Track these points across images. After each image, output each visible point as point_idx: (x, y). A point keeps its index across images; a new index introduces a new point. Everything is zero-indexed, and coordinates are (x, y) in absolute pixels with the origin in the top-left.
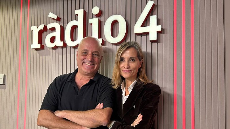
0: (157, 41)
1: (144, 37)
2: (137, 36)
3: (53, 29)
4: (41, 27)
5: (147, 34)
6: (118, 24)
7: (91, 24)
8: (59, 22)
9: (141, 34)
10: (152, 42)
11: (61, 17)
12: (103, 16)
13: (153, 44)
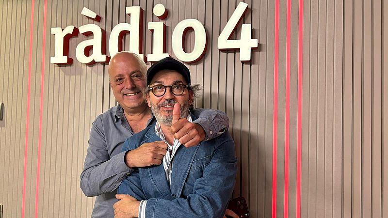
0: (250, 62)
1: (231, 55)
2: (221, 52)
3: (89, 34)
4: (69, 30)
5: (237, 50)
6: (193, 32)
7: (152, 31)
8: (98, 23)
9: (227, 51)
10: (243, 62)
11: (103, 15)
12: (170, 18)
13: (244, 65)
